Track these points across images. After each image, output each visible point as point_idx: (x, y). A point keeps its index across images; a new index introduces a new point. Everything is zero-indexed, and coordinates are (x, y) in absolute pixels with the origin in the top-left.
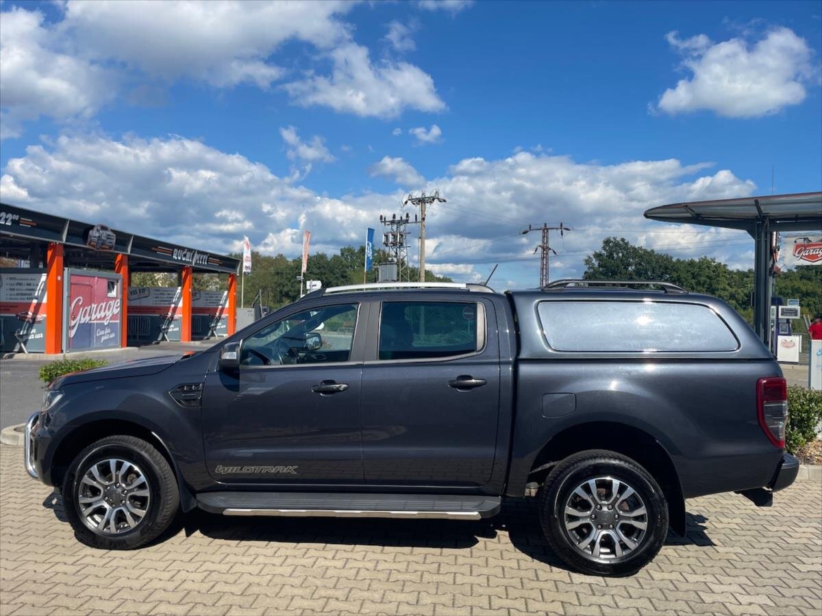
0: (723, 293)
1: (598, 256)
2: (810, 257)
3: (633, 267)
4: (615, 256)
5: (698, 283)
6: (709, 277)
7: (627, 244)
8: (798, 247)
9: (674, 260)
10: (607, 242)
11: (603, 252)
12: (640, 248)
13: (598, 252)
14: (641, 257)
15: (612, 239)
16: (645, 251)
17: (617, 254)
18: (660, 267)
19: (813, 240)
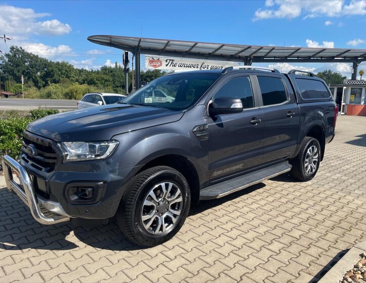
0: (73, 79)
1: (7, 55)
2: (155, 66)
3: (28, 63)
4: (17, 56)
5: (62, 74)
6: (66, 71)
7: (23, 50)
8: (150, 61)
9: (49, 61)
10: (12, 48)
11: (10, 53)
12: (31, 54)
13: (7, 53)
14: (32, 58)
15: (15, 47)
16: (34, 55)
17: (19, 55)
18: (43, 64)
19: (155, 59)
